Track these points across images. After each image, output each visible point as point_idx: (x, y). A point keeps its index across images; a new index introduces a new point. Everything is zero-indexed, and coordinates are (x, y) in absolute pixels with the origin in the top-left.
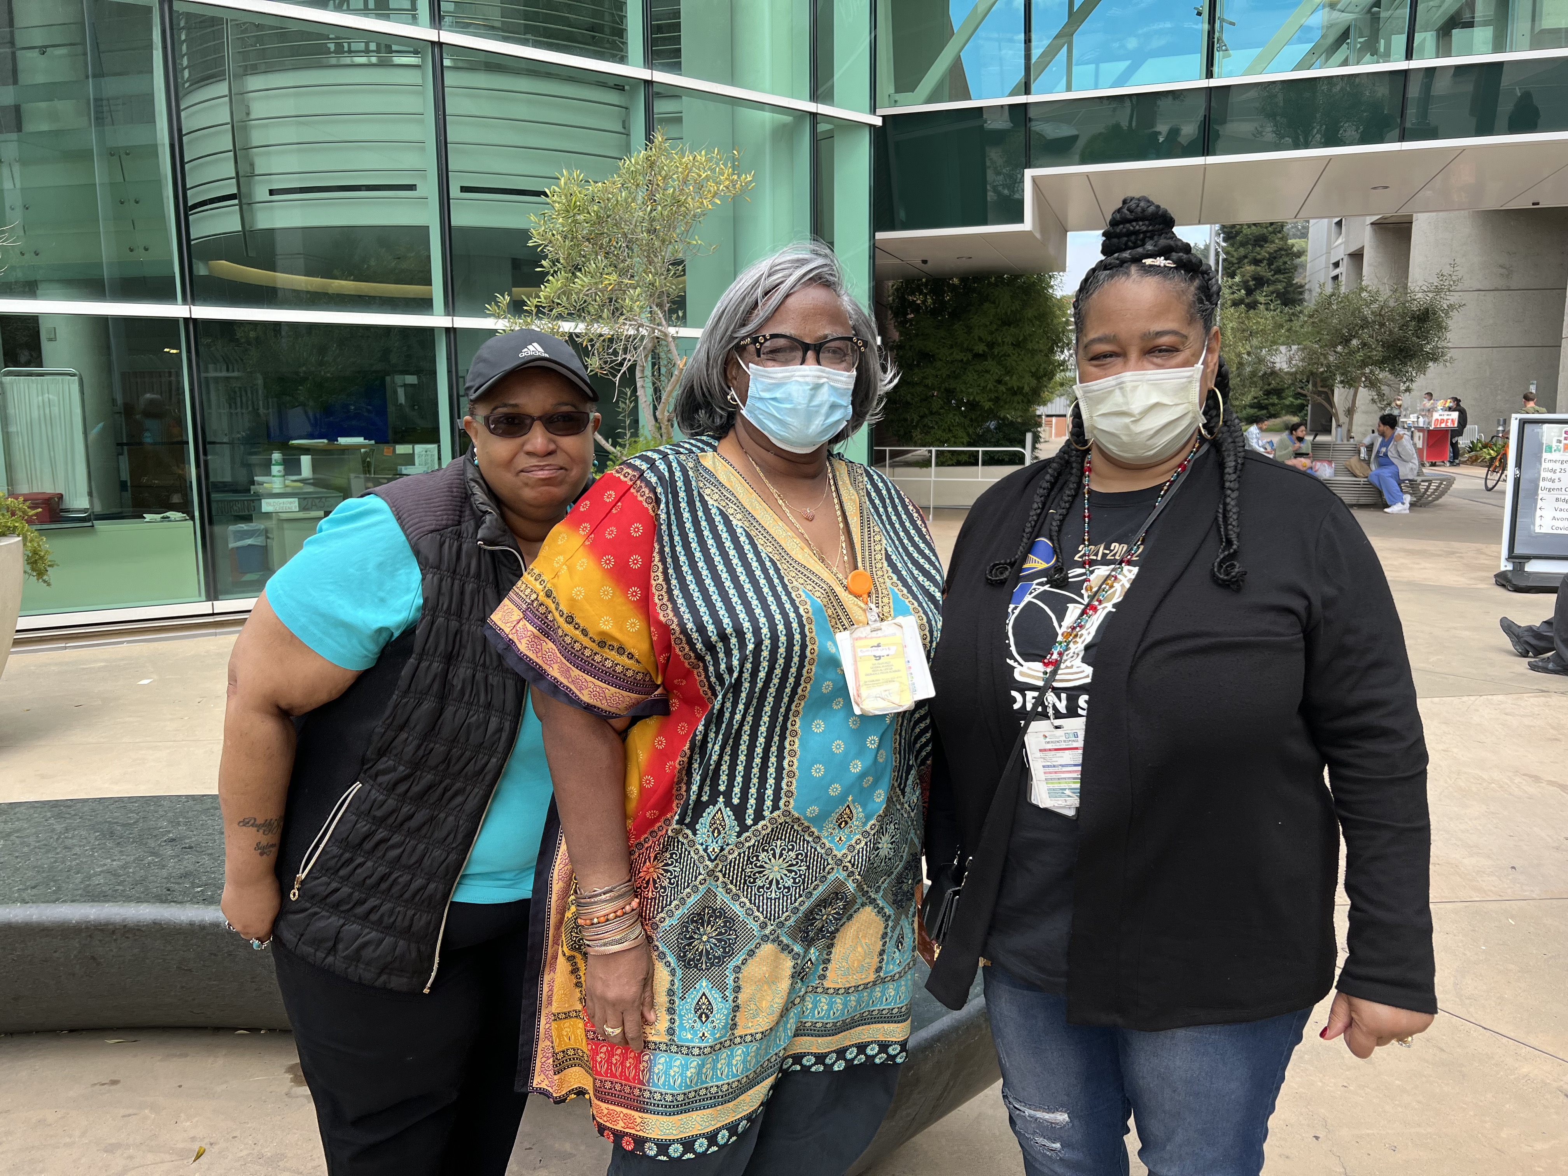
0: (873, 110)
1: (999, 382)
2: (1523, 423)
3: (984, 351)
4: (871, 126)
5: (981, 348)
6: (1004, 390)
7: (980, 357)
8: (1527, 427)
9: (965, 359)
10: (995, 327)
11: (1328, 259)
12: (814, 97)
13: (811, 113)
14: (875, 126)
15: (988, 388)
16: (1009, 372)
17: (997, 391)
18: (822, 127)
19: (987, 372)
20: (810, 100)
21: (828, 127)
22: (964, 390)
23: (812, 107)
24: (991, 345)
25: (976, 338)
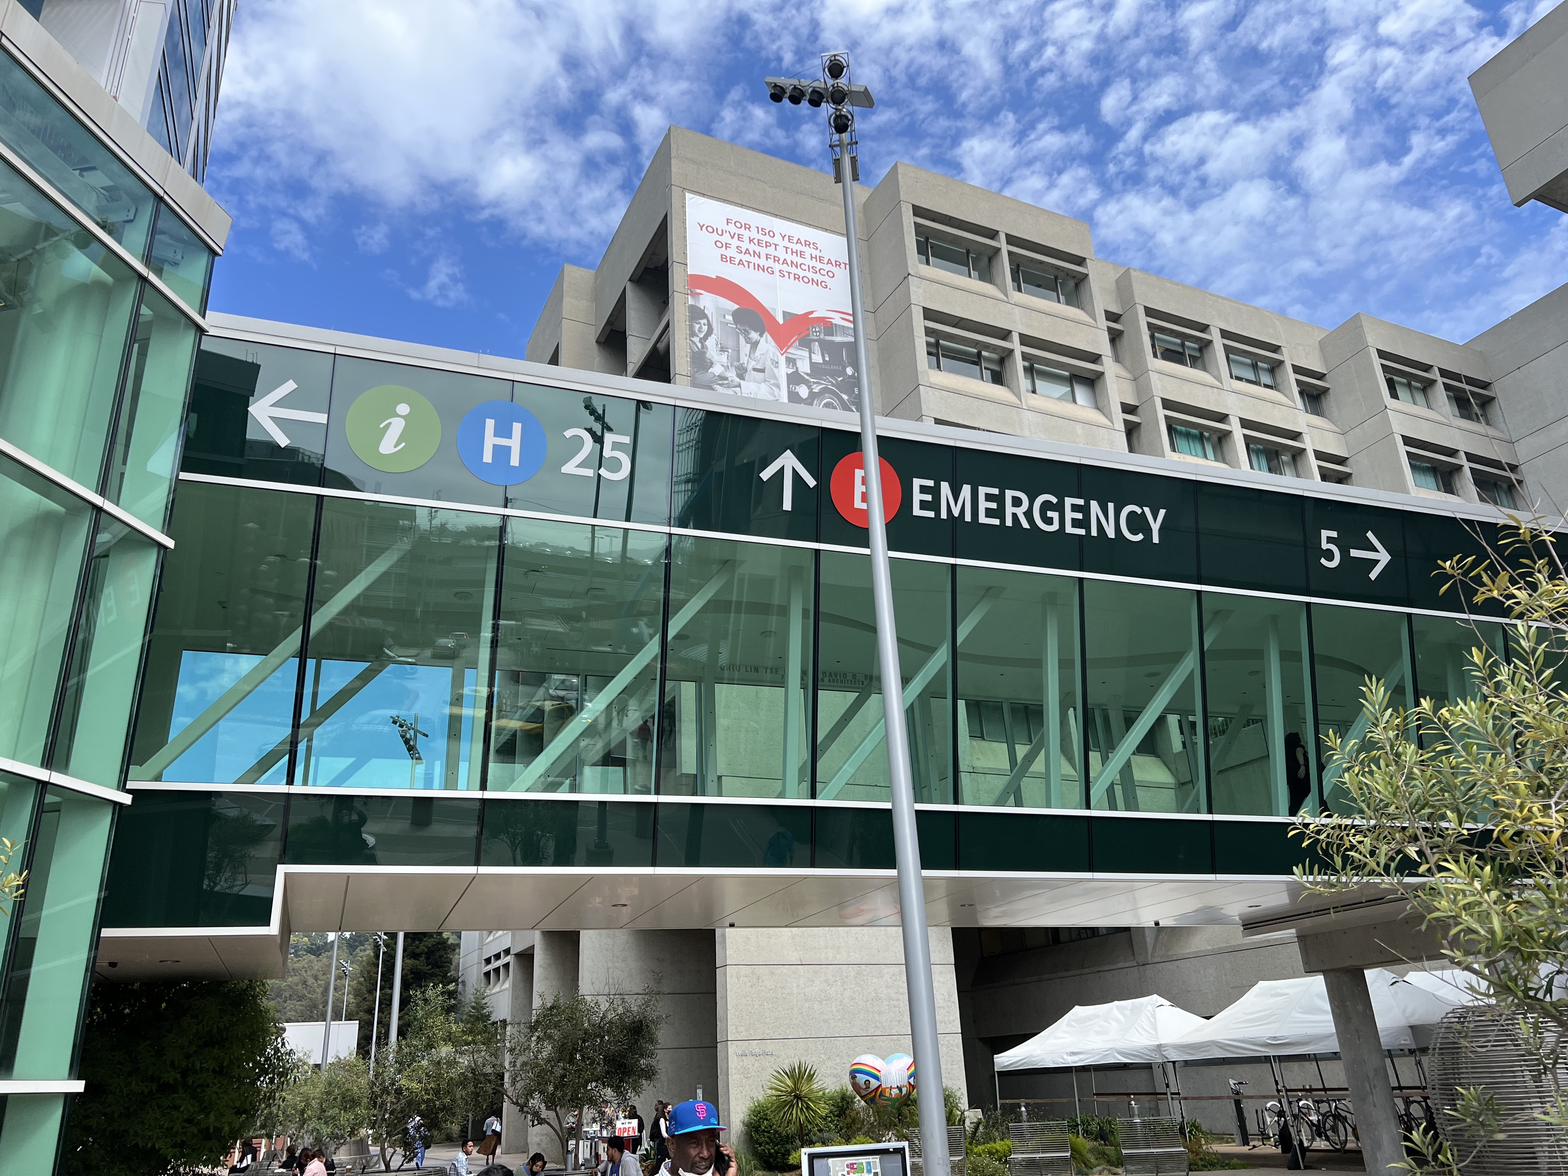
0: (122, 787)
1: (190, 1121)
2: (812, 1157)
3: (175, 1079)
4: (115, 803)
5: (171, 1076)
6: (196, 1132)
7: (166, 1088)
8: (817, 1163)
9: (146, 1091)
10: (194, 1048)
11: (481, 955)
12: (48, 762)
13: (39, 781)
14: (121, 804)
15: (174, 1130)
16: (205, 1108)
17: (185, 1133)
18: (49, 798)
19: (176, 1108)
20: (42, 766)
21: (57, 799)
22: (140, 1132)
23: (43, 774)
24: (185, 1073)
25: (168, 1063)
